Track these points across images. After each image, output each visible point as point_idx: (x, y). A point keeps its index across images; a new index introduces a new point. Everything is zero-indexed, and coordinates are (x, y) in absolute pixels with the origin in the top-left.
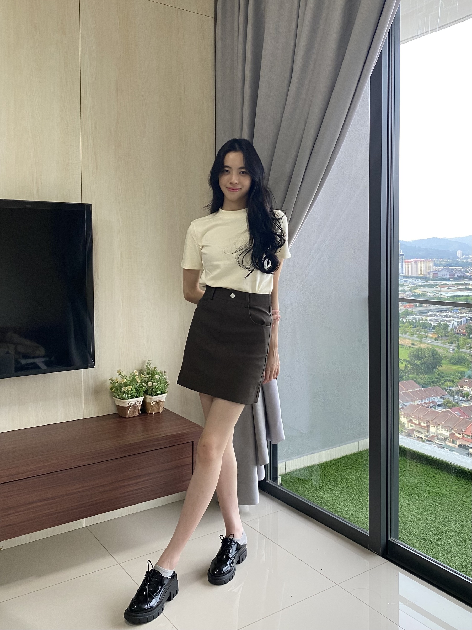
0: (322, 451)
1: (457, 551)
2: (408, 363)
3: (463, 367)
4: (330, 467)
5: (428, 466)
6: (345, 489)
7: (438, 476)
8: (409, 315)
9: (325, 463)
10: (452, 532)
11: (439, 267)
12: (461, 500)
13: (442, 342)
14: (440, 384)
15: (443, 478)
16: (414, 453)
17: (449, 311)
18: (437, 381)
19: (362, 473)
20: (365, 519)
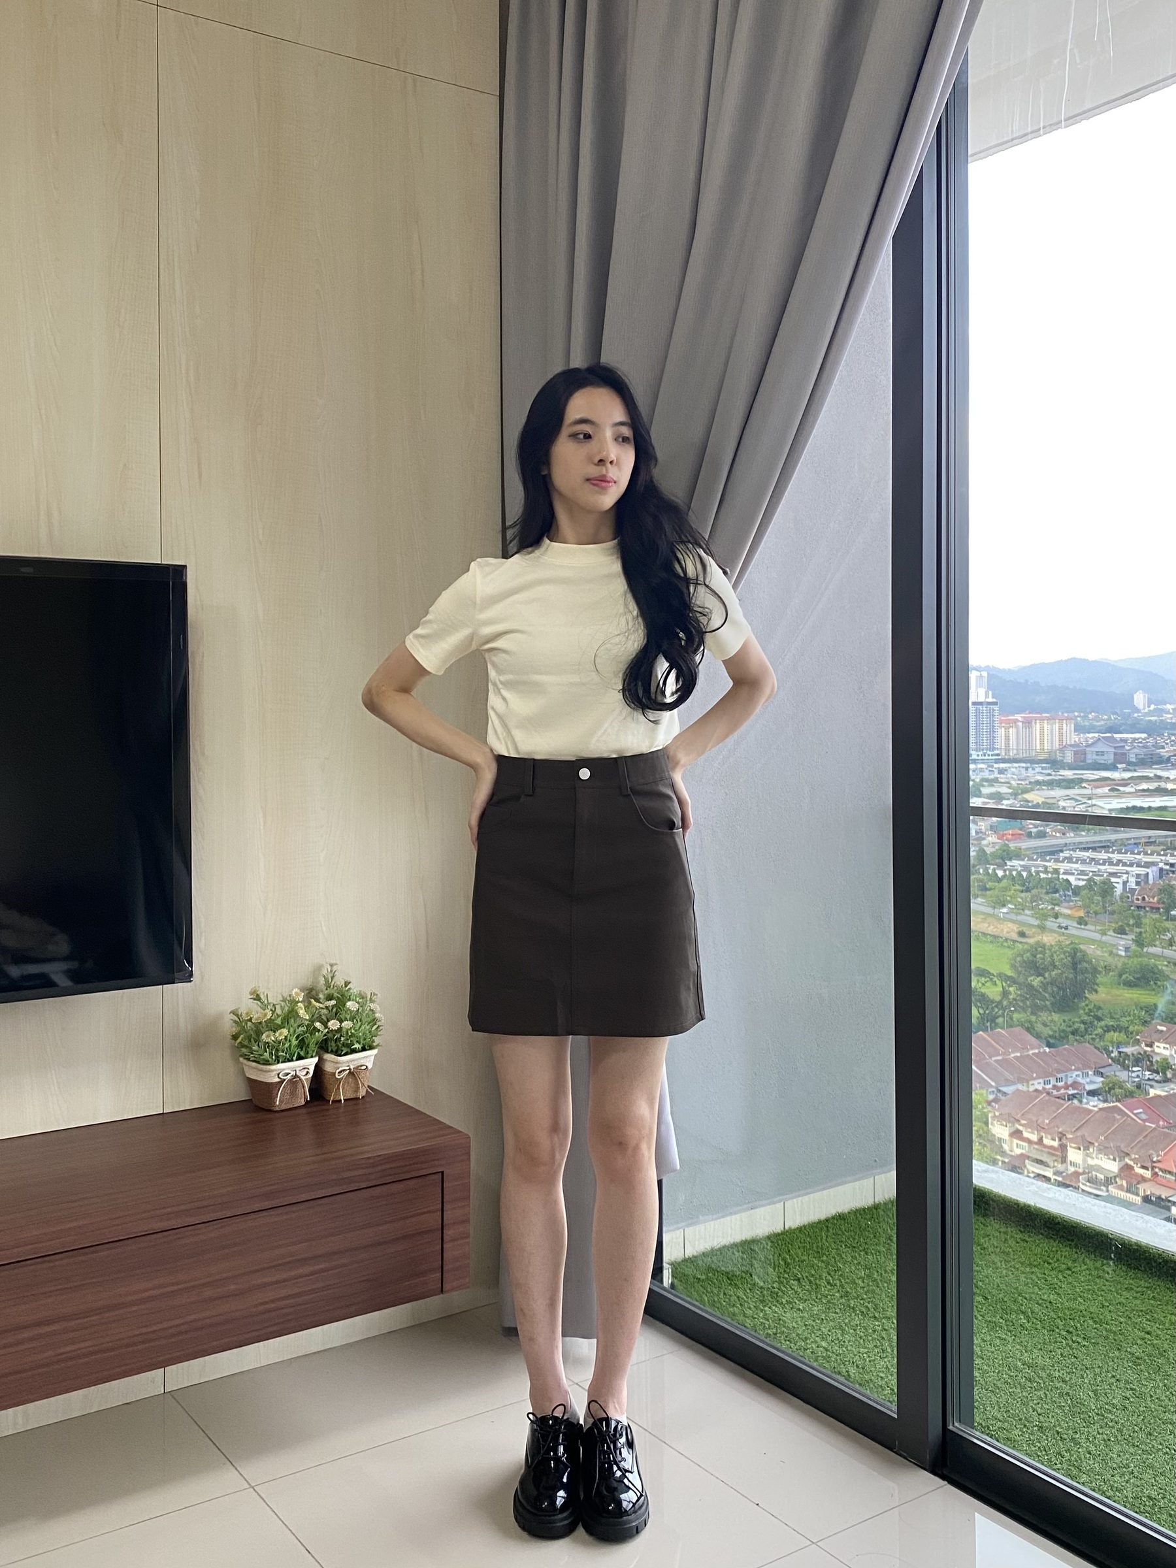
0: (780, 1201)
1: (1127, 1459)
2: (1008, 982)
3: (1153, 993)
4: (801, 1242)
5: (1055, 1241)
6: (838, 1300)
7: (1080, 1267)
8: (1010, 859)
9: (787, 1231)
10: (1115, 1410)
11: (1089, 733)
12: (1139, 1329)
13: (1098, 928)
14: (1092, 1039)
15: (1093, 1273)
16: (1018, 1206)
17: (1114, 848)
18: (1086, 1029)
19: (883, 1258)
20: (890, 1377)
